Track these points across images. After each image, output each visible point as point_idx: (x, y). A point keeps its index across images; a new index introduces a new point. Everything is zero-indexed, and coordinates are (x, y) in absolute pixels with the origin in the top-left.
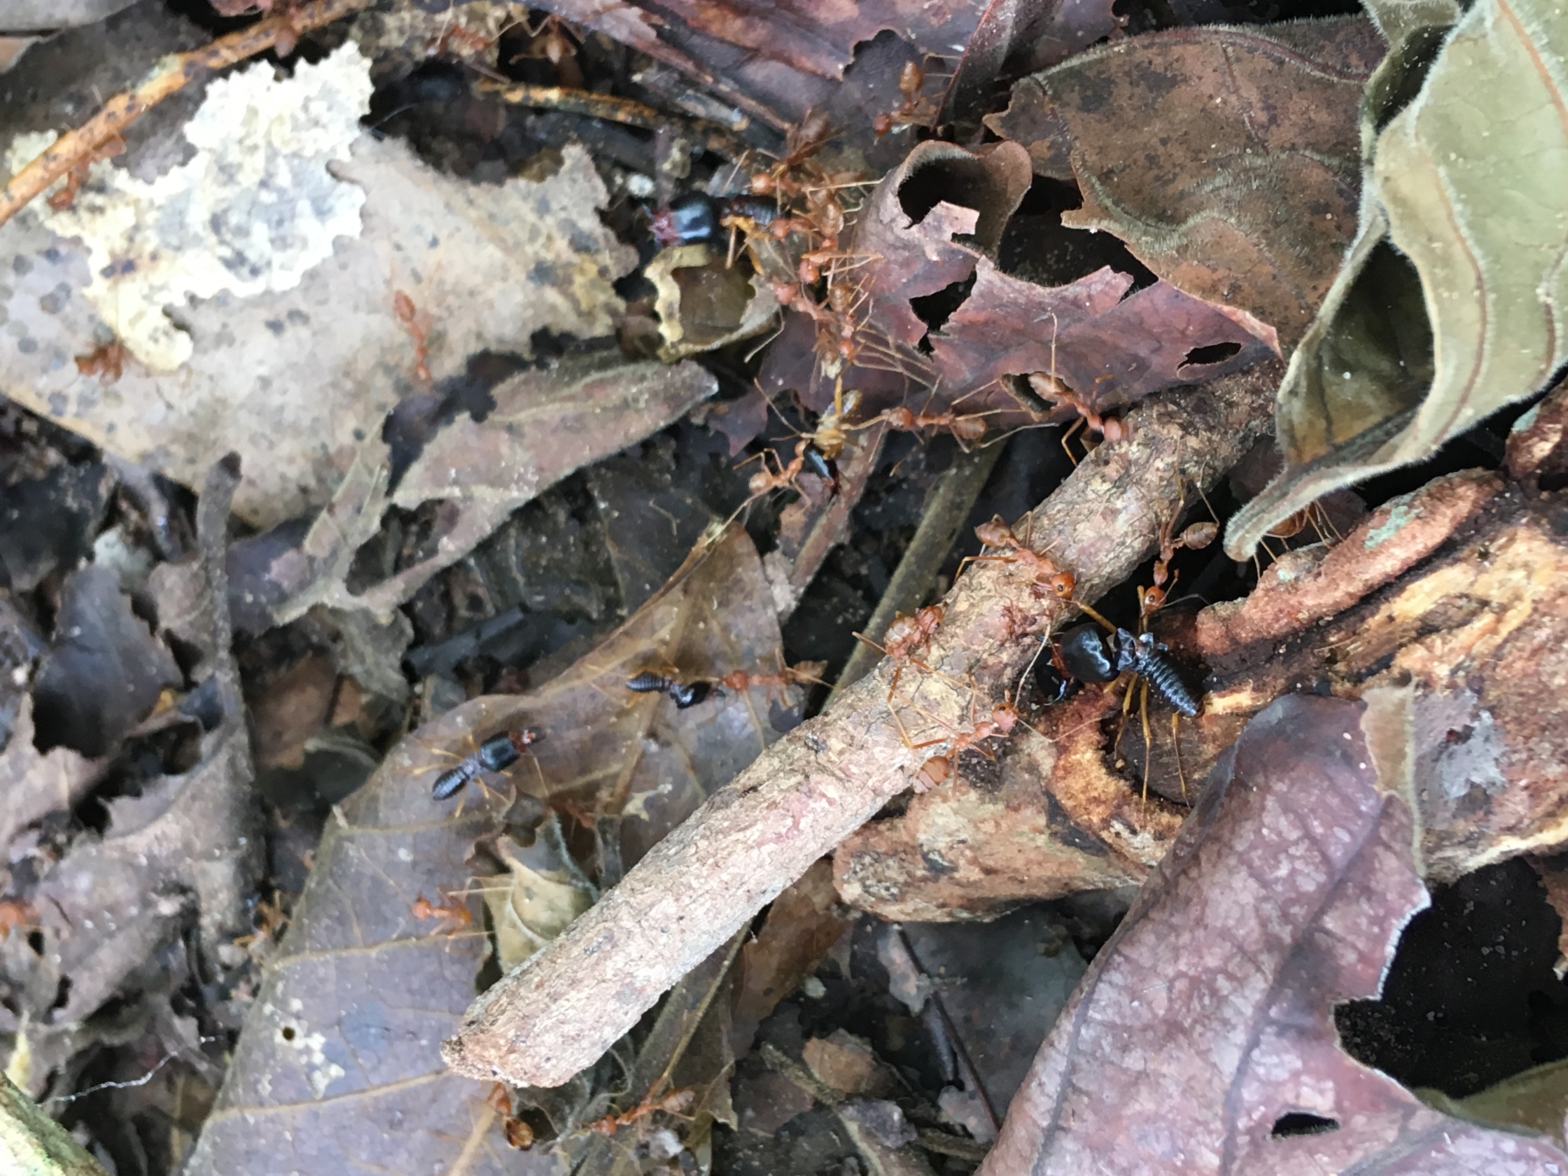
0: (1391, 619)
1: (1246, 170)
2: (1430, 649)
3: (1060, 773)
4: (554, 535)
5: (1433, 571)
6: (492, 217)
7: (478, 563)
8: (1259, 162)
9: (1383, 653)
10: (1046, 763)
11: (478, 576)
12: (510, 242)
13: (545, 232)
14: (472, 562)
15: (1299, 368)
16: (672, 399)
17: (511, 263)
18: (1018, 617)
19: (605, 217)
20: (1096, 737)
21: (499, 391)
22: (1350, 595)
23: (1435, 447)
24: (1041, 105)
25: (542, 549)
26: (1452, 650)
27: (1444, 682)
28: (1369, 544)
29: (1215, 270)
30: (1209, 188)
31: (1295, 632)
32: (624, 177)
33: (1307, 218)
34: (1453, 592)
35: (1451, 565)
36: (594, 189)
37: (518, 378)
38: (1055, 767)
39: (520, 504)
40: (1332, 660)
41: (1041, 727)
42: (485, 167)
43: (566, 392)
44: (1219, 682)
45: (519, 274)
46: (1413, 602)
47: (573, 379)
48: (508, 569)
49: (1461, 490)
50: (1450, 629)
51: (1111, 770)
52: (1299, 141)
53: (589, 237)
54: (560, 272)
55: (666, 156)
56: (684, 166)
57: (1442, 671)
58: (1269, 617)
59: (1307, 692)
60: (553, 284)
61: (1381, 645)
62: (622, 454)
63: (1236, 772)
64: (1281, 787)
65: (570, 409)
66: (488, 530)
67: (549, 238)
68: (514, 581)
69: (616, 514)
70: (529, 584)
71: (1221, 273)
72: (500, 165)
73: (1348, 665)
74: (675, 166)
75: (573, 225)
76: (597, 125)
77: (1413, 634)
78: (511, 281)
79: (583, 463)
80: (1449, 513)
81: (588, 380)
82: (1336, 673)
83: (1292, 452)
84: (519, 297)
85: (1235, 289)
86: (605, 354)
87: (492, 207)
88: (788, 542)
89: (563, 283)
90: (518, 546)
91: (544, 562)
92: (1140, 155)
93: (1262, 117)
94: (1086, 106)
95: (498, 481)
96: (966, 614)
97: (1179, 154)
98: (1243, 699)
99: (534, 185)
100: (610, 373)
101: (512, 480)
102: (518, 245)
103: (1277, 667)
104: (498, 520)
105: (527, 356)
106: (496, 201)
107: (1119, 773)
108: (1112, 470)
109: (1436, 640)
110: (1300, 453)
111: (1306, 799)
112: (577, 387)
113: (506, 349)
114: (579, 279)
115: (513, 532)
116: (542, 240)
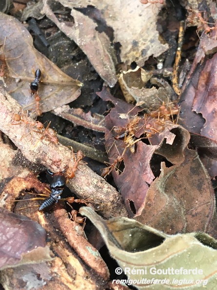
0: (68, 256)
1: (180, 208)
2: (61, 266)
3: (19, 179)
4: (68, 52)
5: (82, 265)
6: (148, 29)
7: (59, 33)
8: (183, 212)
9: (59, 254)
10: (21, 176)
11: (56, 34)
12: (142, 34)
13: (146, 43)
14: (59, 32)
15: (131, 222)
16: (107, 76)
17: (137, 35)
18: (59, 163)
19: (151, 57)
20: (29, 187)
21: (104, 34)
22: (73, 244)
23: (114, 257)
24: (191, 157)
25: (65, 50)
26: (61, 272)
27: (53, 271)
28: (87, 247)
29: (154, 200)
30: (175, 199)
31: (62, 233)
32: (162, 62)
33: (169, 224)
34: (77, 271)
35: (84, 269)
36: (158, 53)
37: (108, 38)
38: (20, 178)
39: (75, 42)
40: (56, 242)
41: (30, 173)
42: (160, 27)
43: (106, 50)
44: (47, 216)
45: (134, 38)
46: (73, 261)
47: (109, 52)
48: (58, 41)
49: (103, 269)
50: (67, 271)
51: (21, 192)
52: (189, 223)
53: (146, 54)
54: (136, 48)
55: (168, 70)
56: (166, 75)
57: (55, 270)
58: (65, 225)
59: (47, 236)
60: (133, 47)
61: (61, 254)
62: (91, 66)
63: (24, 221)
64: (21, 231)
65: (102, 51)
66: (68, 35)
67: (144, 44)
68: (55, 43)
69: (75, 67)
70: (55, 47)
71: (153, 201)
72: (161, 31)
73: (55, 246)
74: (166, 73)
75: (148, 49)
76: (174, 53)
77: (65, 262)
78: (132, 36)
79: (88, 56)
80: (97, 266)
81: (109, 56)
82: (52, 243)
83: (109, 222)
84: (129, 38)
85: (150, 205)
86: (116, 60)
87: (150, 29)
88: (73, 111)
89: (133, 49)
90: (64, 43)
91: (61, 50)
92: (181, 183)
93: (194, 213)
94: (192, 168)
95: (81, 36)
96: (58, 150)
97: (182, 192)
98: (43, 222)
99: (157, 38)
100: (112, 61)
101: (81, 39)
102: (142, 36)
103: (52, 229)
104: (71, 37)
105: (114, 41)
106: (152, 29)
107: (20, 195)
108: (100, 184)
109: (64, 267)
110: (109, 224)
111: (18, 238)
112: (107, 53)
113: (115, 36)
114: (135, 53)
115: (68, 42)
116: (144, 42)
